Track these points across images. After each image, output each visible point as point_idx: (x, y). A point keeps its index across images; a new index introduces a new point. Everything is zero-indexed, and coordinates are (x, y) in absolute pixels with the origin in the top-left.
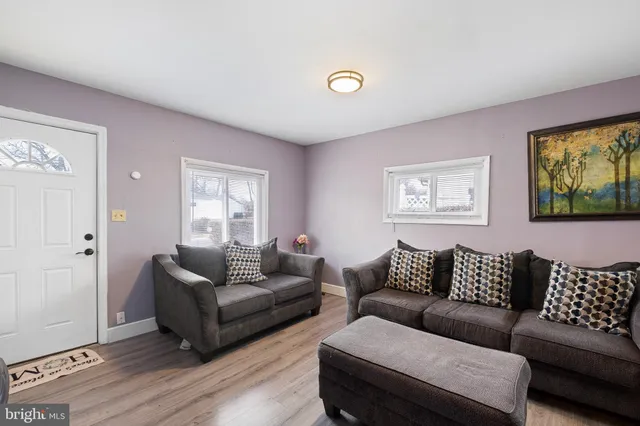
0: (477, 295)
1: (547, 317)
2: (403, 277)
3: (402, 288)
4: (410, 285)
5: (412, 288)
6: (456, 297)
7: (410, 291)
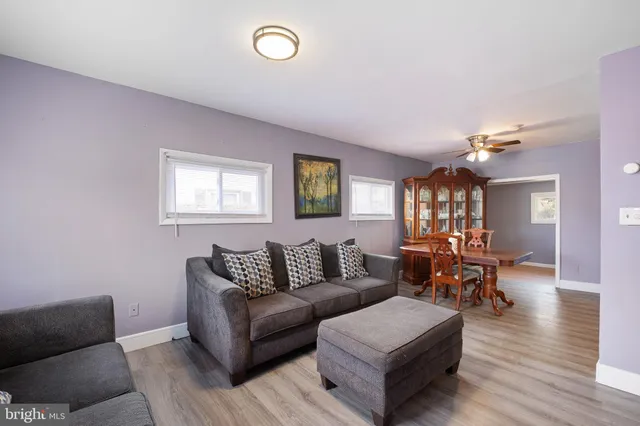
0: (311, 278)
1: (347, 278)
2: (254, 283)
3: (255, 295)
4: (262, 289)
5: (264, 292)
6: (297, 286)
7: (262, 295)
